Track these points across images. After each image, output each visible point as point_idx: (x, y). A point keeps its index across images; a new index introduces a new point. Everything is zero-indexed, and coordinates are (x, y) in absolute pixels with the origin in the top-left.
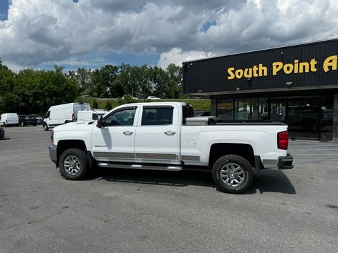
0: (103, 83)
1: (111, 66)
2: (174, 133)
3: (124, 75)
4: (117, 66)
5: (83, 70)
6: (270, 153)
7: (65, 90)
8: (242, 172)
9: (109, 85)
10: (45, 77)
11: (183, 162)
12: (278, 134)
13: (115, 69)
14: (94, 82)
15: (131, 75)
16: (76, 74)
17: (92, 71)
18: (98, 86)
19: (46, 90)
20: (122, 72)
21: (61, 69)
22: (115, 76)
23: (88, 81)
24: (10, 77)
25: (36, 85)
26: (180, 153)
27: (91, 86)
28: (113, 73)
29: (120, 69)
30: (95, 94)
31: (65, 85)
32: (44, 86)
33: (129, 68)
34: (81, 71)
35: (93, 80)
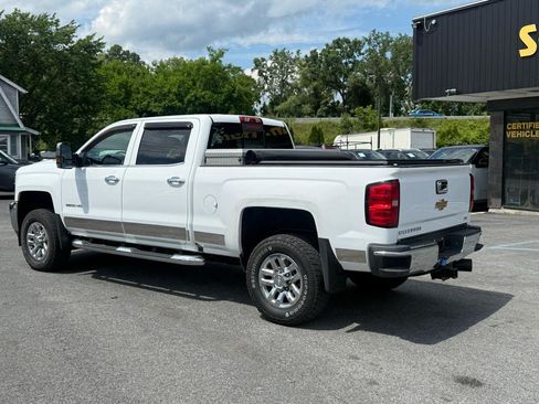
0: (327, 83)
1: (347, 41)
2: (181, 183)
3: (376, 60)
4: (360, 39)
5: (283, 53)
6: (351, 234)
7: (225, 101)
8: (298, 276)
9: (339, 87)
10: (189, 74)
11: (201, 249)
12: (368, 188)
13: (356, 45)
14: (306, 80)
15: (394, 58)
16: (269, 63)
17: (302, 56)
18: (315, 89)
19: (189, 101)
20: (371, 51)
21: (222, 54)
22: (355, 63)
23: (295, 77)
24: (125, 77)
25: (169, 92)
26: (191, 226)
27: (299, 90)
28: (350, 56)
29: (366, 47)
30: (307, 108)
31: (227, 88)
32: (187, 93)
33: (386, 43)
34: (281, 56)
35: (304, 77)
